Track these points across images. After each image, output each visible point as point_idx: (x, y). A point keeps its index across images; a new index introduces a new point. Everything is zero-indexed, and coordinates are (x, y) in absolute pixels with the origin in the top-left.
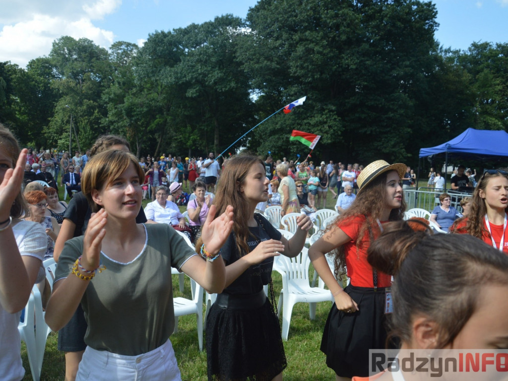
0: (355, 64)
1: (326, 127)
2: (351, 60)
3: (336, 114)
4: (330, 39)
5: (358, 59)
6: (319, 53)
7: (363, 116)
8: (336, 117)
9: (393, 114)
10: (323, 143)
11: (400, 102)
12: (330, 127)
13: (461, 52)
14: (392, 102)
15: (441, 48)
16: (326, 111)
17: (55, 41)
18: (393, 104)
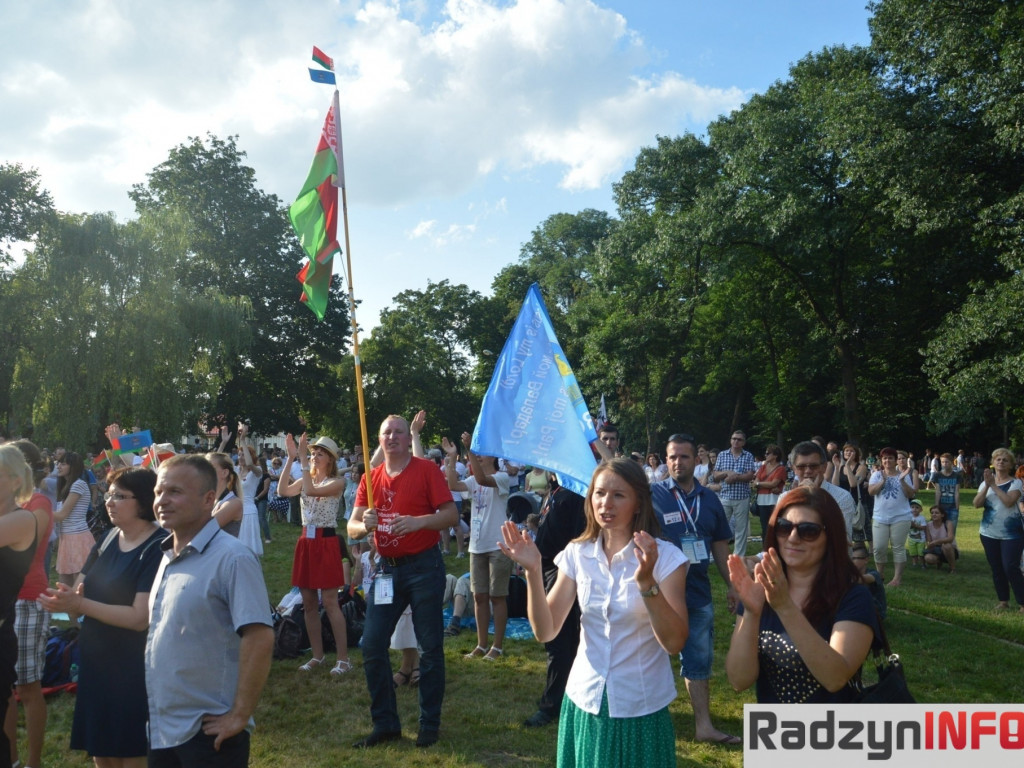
17: (538, 227)
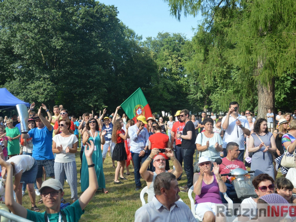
0: (60, 46)
1: (42, 90)
2: (57, 43)
3: (50, 80)
4: (41, 28)
5: (62, 42)
6: (32, 38)
7: (73, 81)
8: (50, 83)
9: (92, 80)
10: (39, 101)
11: (97, 71)
12: (45, 90)
13: (153, 39)
14: (92, 72)
15: (137, 36)
16: (42, 79)
18: (92, 73)
